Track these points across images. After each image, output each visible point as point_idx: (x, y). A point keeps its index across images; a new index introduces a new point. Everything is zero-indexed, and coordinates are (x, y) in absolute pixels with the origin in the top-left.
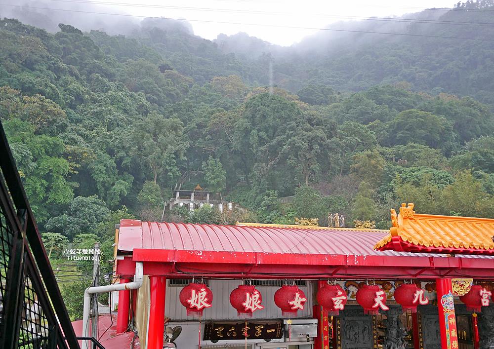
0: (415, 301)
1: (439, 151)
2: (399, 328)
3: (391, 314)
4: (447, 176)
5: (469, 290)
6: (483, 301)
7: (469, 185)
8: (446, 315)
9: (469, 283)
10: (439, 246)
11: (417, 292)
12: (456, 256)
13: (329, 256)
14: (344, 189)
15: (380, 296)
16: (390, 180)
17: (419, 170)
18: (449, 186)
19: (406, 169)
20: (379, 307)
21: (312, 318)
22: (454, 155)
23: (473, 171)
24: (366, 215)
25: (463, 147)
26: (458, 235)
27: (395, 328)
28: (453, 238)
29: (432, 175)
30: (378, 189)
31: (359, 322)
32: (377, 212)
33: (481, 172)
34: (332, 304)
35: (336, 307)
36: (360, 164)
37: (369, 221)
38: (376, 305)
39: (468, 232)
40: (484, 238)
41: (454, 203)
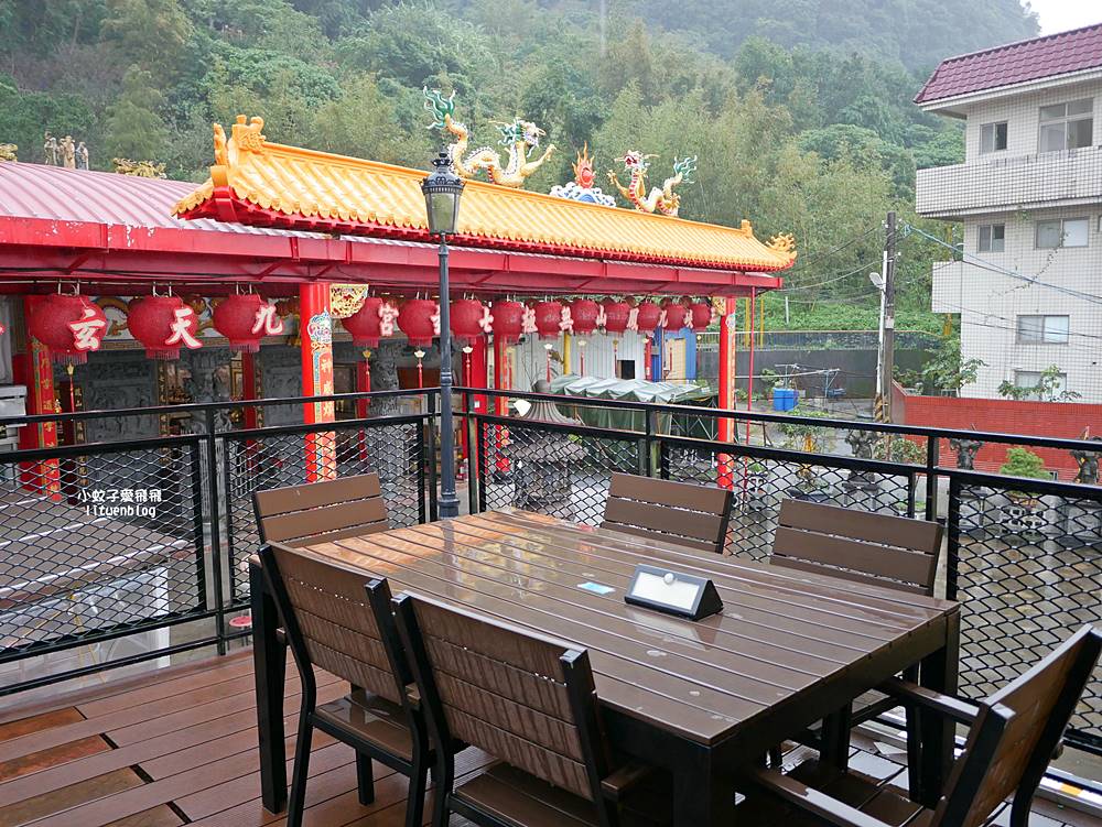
0: (256, 329)
1: (314, 19)
2: (216, 394)
3: (200, 367)
4: (327, 82)
5: (359, 307)
6: (383, 326)
7: (369, 106)
8: (317, 355)
9: (360, 292)
10: (312, 215)
11: (263, 309)
12: (342, 238)
13: (61, 224)
14: (83, 81)
15: (185, 318)
16: (201, 73)
17: (269, 57)
18: (330, 103)
19: (240, 52)
20: (181, 341)
21: (9, 385)
22: (345, 35)
23: (378, 78)
24: (140, 150)
25: (363, 21)
26: (348, 194)
27: (208, 394)
28: (339, 201)
29: (296, 74)
30: (173, 91)
31: (128, 390)
32: (167, 147)
33: (394, 83)
34: (71, 338)
35: (81, 346)
36: (128, 19)
37: (151, 163)
38: (174, 339)
39: (368, 190)
40: (395, 205)
41: (338, 143)
